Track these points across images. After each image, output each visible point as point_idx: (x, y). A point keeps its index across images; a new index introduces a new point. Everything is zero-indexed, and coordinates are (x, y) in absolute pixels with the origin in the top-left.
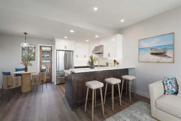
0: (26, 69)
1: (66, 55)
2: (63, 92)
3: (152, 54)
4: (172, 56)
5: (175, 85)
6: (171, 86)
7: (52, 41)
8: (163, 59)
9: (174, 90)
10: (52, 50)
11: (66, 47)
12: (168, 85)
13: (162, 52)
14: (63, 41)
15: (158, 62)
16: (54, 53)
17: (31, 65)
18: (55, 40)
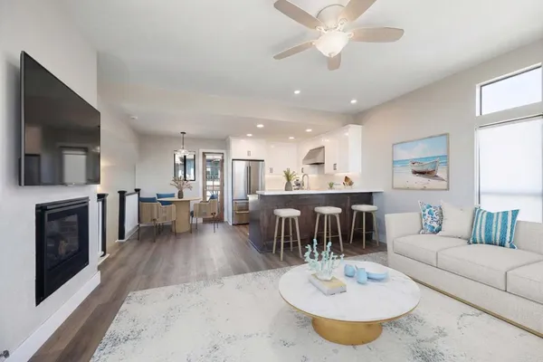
0: (180, 195)
1: (249, 170)
2: (246, 235)
3: (415, 172)
4: (444, 177)
5: (438, 217)
6: (430, 219)
7: (224, 143)
8: (432, 183)
9: (436, 226)
10: (223, 161)
11: (249, 153)
12: (426, 217)
13: (430, 169)
14: (243, 141)
15: (424, 189)
16: (227, 165)
17: (190, 188)
18: (229, 141)
